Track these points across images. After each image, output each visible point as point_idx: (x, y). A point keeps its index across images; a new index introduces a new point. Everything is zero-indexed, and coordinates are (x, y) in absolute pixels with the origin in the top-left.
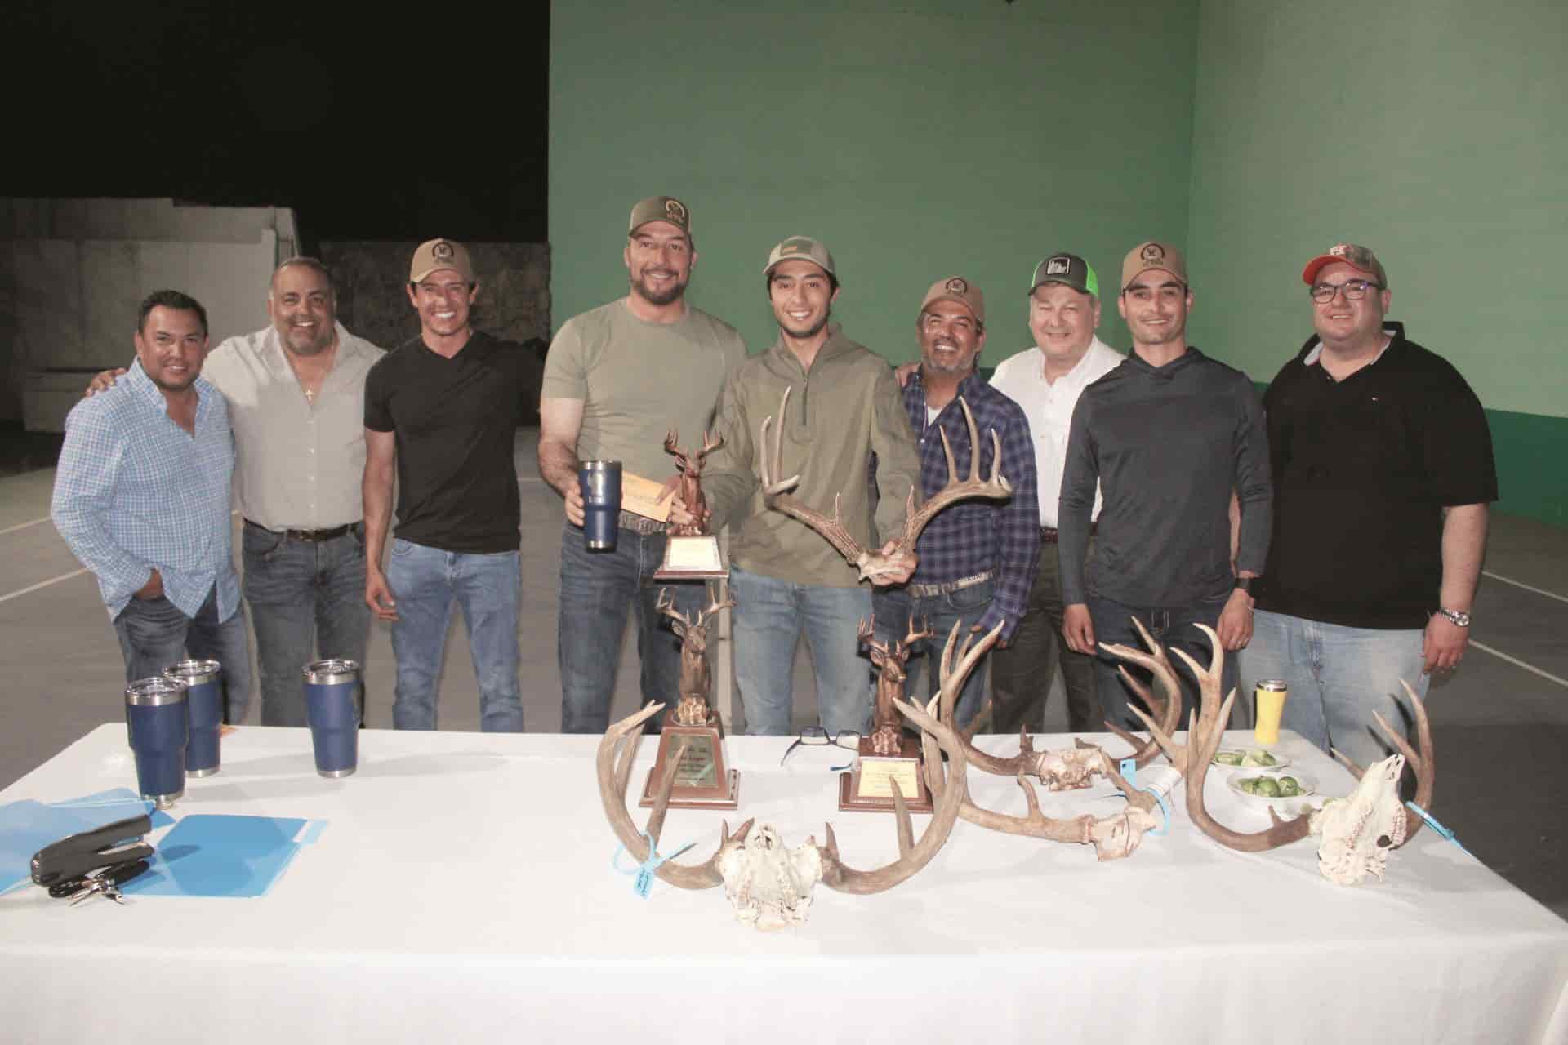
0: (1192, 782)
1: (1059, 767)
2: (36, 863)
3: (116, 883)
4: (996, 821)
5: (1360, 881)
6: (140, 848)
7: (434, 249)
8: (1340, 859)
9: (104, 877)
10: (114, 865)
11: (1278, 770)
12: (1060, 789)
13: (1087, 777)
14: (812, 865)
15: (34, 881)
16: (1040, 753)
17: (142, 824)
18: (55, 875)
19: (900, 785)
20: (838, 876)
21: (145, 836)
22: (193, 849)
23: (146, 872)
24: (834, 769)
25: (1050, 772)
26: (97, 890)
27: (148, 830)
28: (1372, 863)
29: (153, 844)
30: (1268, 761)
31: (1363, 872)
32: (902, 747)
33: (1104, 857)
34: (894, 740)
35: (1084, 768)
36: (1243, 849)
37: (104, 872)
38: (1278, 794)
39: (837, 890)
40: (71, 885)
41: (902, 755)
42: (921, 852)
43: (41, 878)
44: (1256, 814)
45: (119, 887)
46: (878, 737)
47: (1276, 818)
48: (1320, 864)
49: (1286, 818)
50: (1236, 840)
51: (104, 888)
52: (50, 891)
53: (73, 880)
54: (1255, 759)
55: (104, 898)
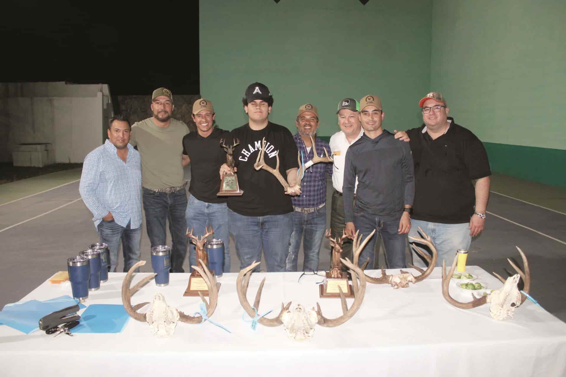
0: (445, 285)
1: (397, 280)
2: (41, 322)
3: (69, 329)
5: (505, 319)
6: (75, 316)
7: (200, 102)
8: (498, 311)
9: (64, 327)
10: (68, 323)
11: (474, 280)
12: (398, 288)
13: (407, 284)
15: (40, 328)
16: (390, 276)
17: (76, 308)
18: (48, 326)
19: (342, 288)
20: (323, 321)
21: (77, 312)
22: (94, 316)
23: (79, 325)
24: (317, 283)
25: (394, 282)
26: (62, 331)
27: (78, 310)
28: (509, 312)
29: (80, 315)
30: (470, 277)
31: (506, 316)
32: (342, 275)
34: (339, 273)
35: (406, 280)
36: (463, 308)
37: (64, 325)
38: (475, 289)
39: (323, 326)
40: (53, 330)
41: (342, 278)
42: (350, 313)
43: (43, 328)
44: (467, 296)
45: (70, 330)
46: (333, 272)
47: (474, 297)
48: (491, 313)
49: (478, 297)
50: (460, 305)
51: (65, 331)
52: (46, 332)
53: (54, 328)
54: (466, 277)
55: (65, 334)
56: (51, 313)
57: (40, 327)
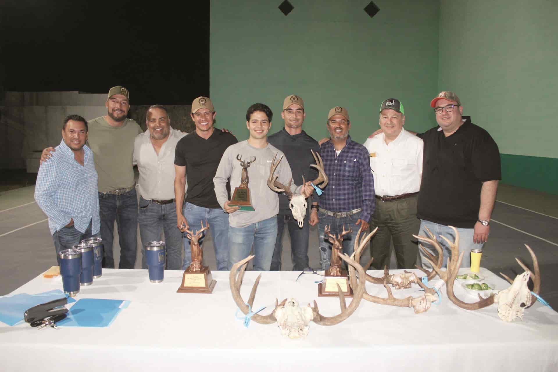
0: (449, 285)
1: (399, 280)
2: (26, 314)
3: (54, 322)
4: (376, 300)
5: (514, 320)
6: (63, 309)
7: (199, 100)
8: (506, 312)
9: (50, 320)
10: (53, 316)
11: (480, 281)
12: (399, 288)
13: (410, 284)
14: (309, 314)
15: (25, 321)
16: (392, 275)
17: (64, 301)
18: (33, 319)
19: (341, 287)
20: (319, 319)
21: (66, 306)
22: (82, 310)
23: (65, 318)
24: (316, 282)
25: (396, 282)
26: (48, 324)
27: (66, 303)
28: (518, 313)
29: (68, 309)
30: (476, 278)
31: (515, 317)
32: (341, 273)
33: (417, 312)
34: (338, 271)
35: (408, 280)
36: (469, 309)
37: (50, 318)
38: (481, 289)
39: (319, 324)
40: (38, 322)
41: (341, 276)
42: (349, 310)
43: (28, 320)
44: (473, 296)
45: (56, 323)
46: (332, 270)
47: (481, 297)
48: (499, 314)
49: (484, 298)
50: (466, 306)
51: (50, 323)
52: (31, 324)
53: (39, 321)
54: (472, 277)
55: (50, 327)
56: (38, 305)
57: (25, 319)
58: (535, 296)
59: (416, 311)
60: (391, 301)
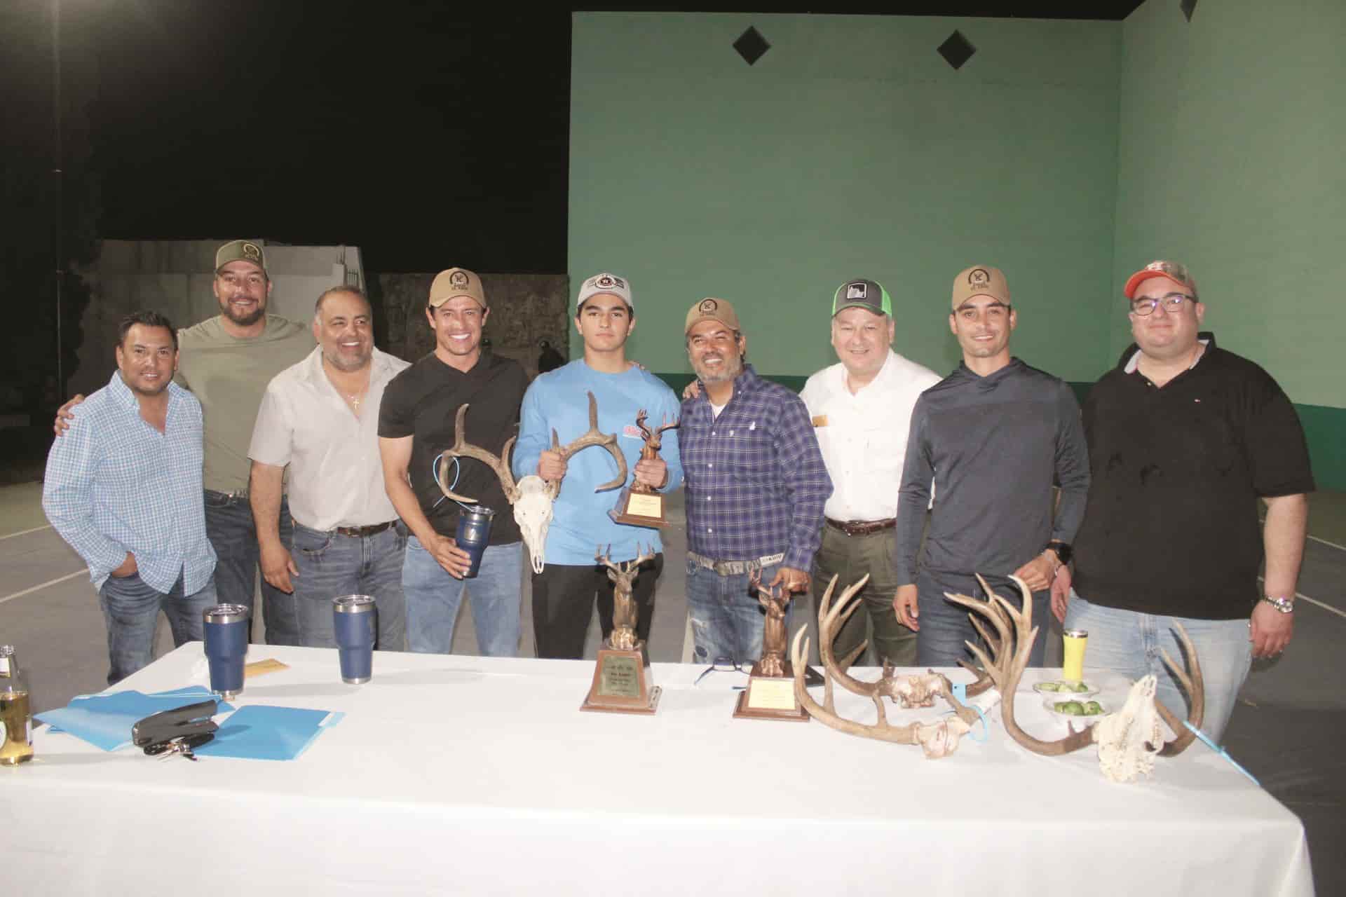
1: (908, 690)
2: (136, 730)
3: (191, 747)
4: (852, 728)
5: (1132, 779)
6: (208, 724)
7: (451, 278)
8: (1115, 761)
9: (183, 743)
10: (191, 735)
12: (910, 706)
13: (930, 698)
15: (135, 743)
16: (898, 681)
17: (211, 706)
18: (149, 740)
21: (213, 717)
22: (246, 727)
23: (213, 741)
24: (734, 688)
25: (900, 693)
26: (177, 751)
27: (215, 713)
28: (1142, 764)
29: (219, 724)
31: (1133, 772)
32: (784, 670)
33: (930, 755)
34: (778, 665)
35: (925, 690)
36: (1045, 753)
37: (182, 739)
40: (159, 746)
41: (784, 676)
43: (139, 741)
44: (1059, 728)
45: (193, 749)
46: (765, 662)
47: (1071, 730)
48: (1100, 765)
49: (1078, 730)
50: (1044, 747)
51: (182, 750)
52: (145, 750)
53: (161, 743)
54: (1071, 688)
55: (182, 756)
56: (158, 713)
57: (134, 740)
58: (1191, 732)
59: (928, 752)
60: (881, 730)
